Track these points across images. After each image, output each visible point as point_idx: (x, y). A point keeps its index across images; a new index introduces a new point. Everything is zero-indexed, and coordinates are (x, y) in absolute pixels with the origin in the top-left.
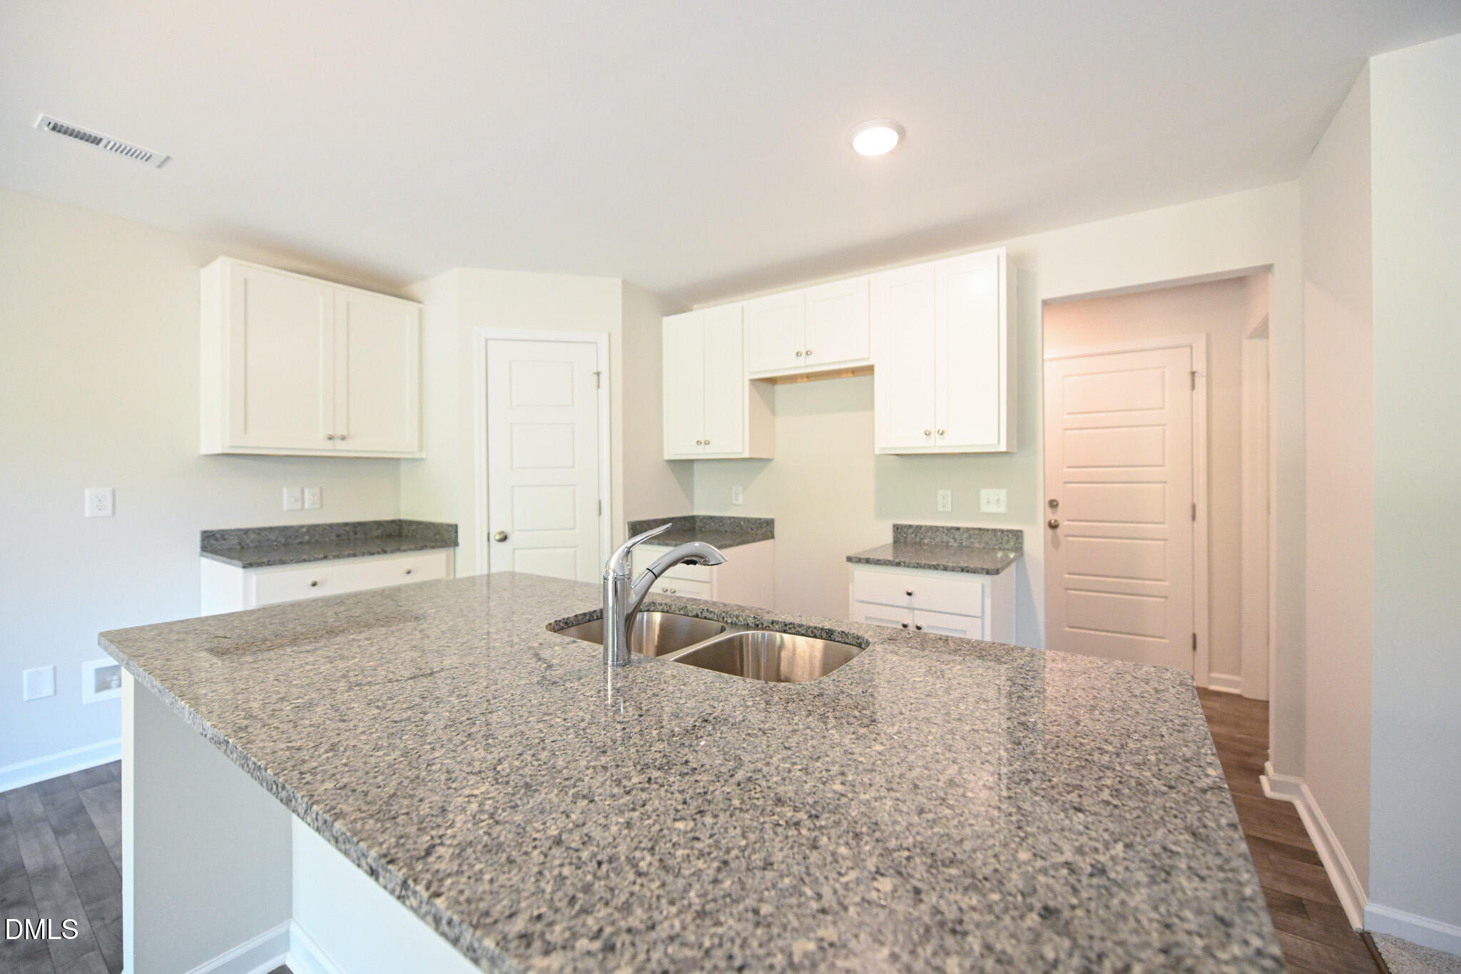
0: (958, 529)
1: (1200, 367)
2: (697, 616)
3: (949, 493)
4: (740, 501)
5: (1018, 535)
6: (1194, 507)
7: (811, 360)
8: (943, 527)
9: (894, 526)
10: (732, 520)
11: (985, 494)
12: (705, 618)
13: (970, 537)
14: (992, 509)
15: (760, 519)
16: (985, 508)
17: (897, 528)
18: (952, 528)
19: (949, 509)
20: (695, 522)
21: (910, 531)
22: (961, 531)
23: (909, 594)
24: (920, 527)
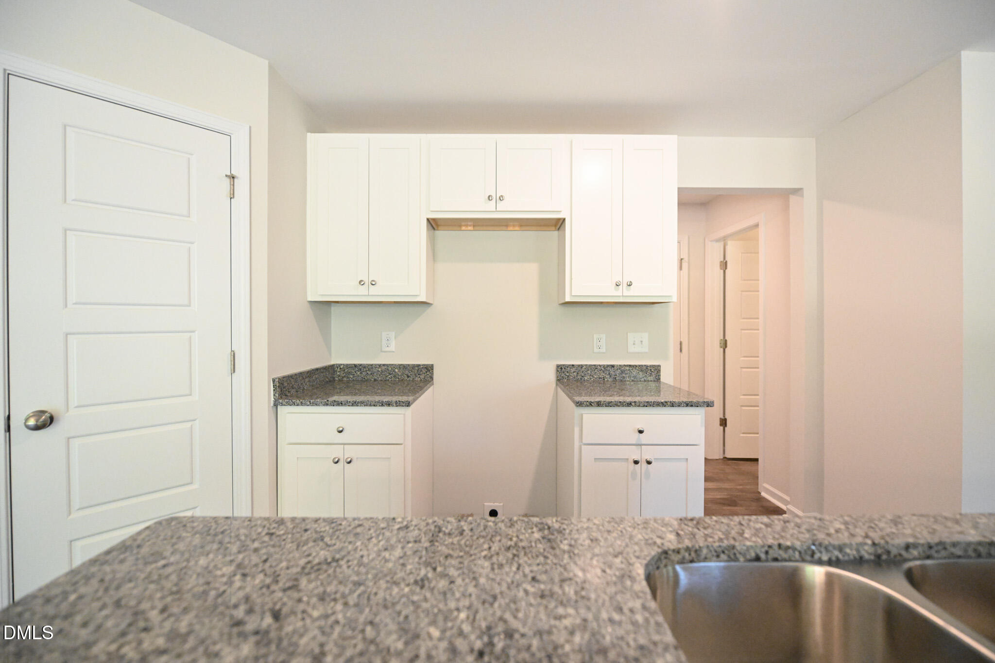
0: (613, 366)
1: (685, 256)
2: (758, 559)
3: (603, 336)
4: (392, 348)
5: (657, 369)
6: (681, 343)
7: (501, 206)
8: (600, 366)
9: (558, 366)
10: (383, 368)
11: (631, 337)
12: (776, 560)
13: (622, 372)
14: (637, 349)
15: (419, 366)
16: (632, 349)
17: (560, 368)
18: (608, 366)
19: (603, 350)
20: (335, 371)
21: (573, 370)
22: (616, 368)
23: (641, 432)
24: (582, 366)
